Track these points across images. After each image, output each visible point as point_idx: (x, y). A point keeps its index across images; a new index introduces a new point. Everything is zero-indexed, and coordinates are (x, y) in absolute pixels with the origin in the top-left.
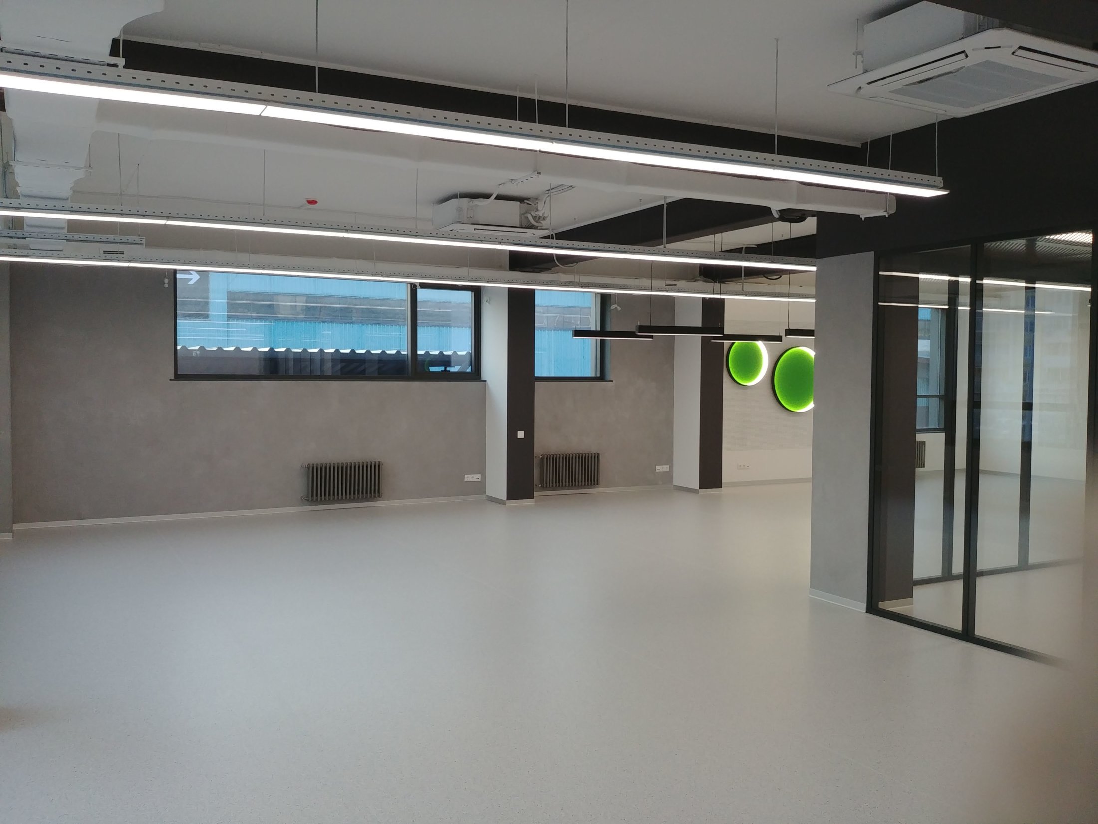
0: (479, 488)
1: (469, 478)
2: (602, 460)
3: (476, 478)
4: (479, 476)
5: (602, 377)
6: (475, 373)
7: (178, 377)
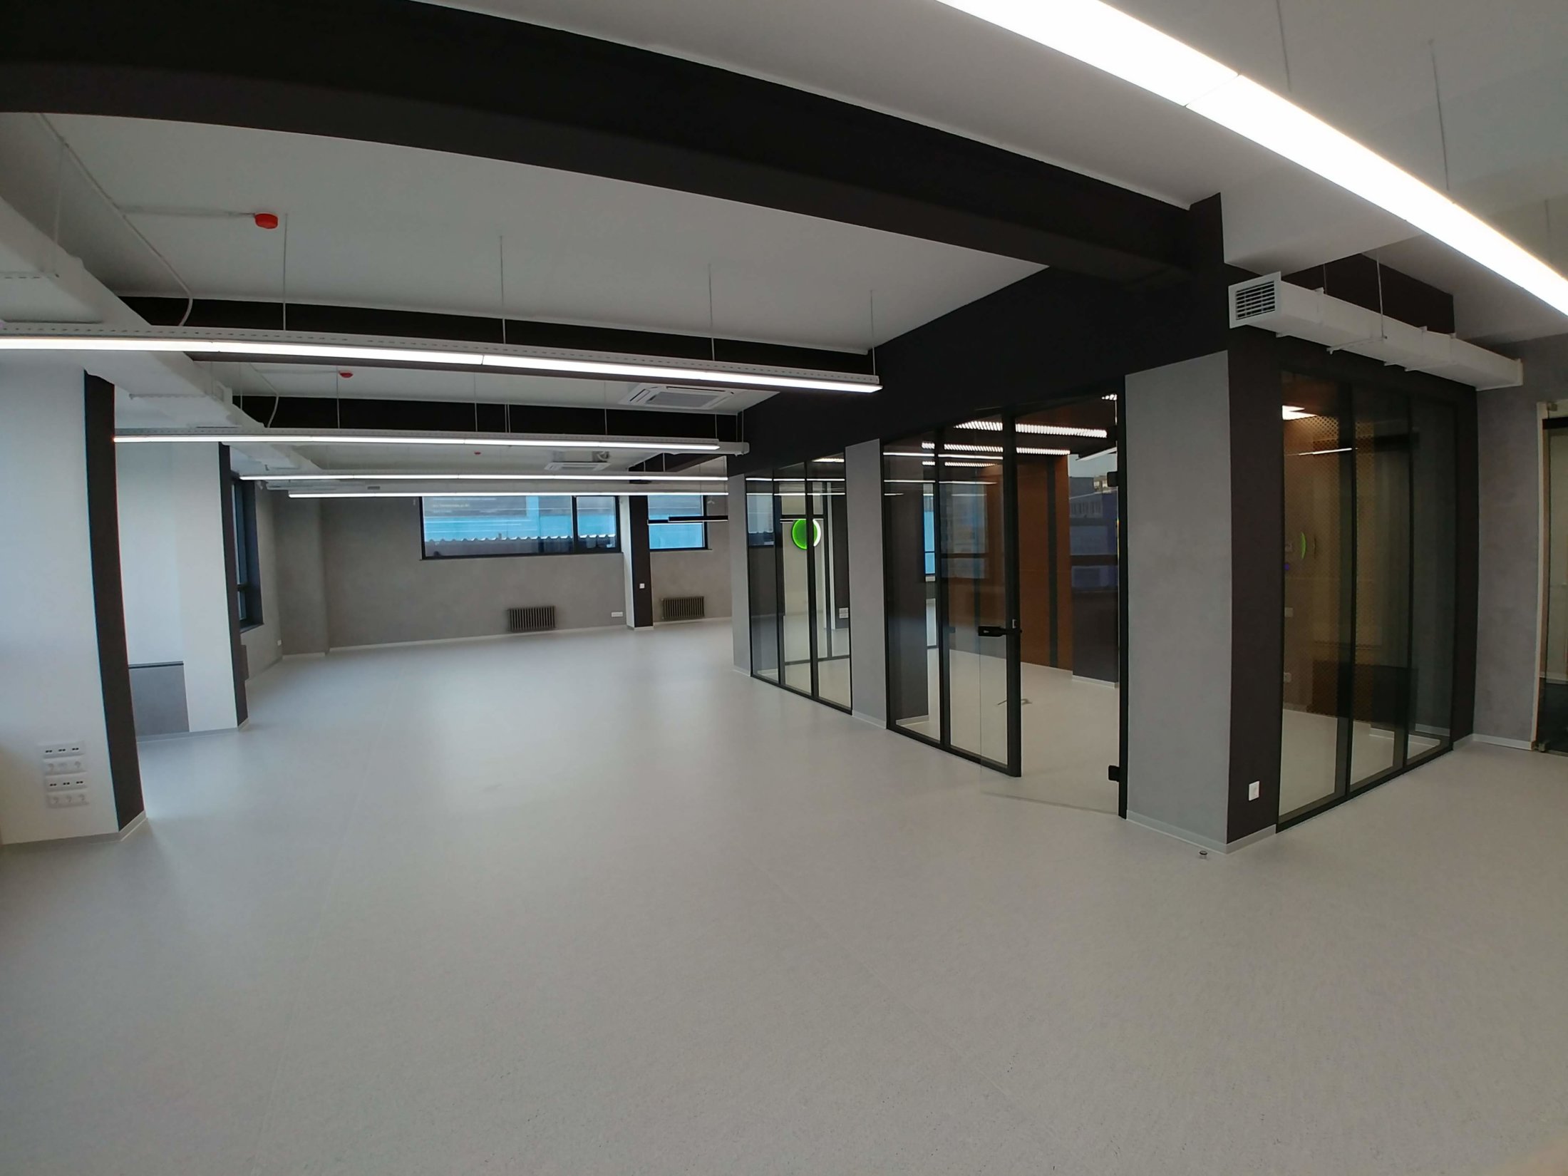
0: (623, 620)
1: (614, 614)
2: (705, 599)
3: (620, 614)
4: (621, 613)
5: (706, 548)
6: (618, 549)
7: (424, 557)
